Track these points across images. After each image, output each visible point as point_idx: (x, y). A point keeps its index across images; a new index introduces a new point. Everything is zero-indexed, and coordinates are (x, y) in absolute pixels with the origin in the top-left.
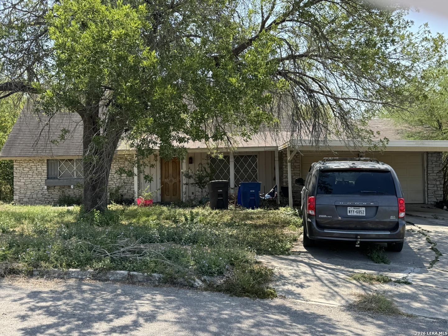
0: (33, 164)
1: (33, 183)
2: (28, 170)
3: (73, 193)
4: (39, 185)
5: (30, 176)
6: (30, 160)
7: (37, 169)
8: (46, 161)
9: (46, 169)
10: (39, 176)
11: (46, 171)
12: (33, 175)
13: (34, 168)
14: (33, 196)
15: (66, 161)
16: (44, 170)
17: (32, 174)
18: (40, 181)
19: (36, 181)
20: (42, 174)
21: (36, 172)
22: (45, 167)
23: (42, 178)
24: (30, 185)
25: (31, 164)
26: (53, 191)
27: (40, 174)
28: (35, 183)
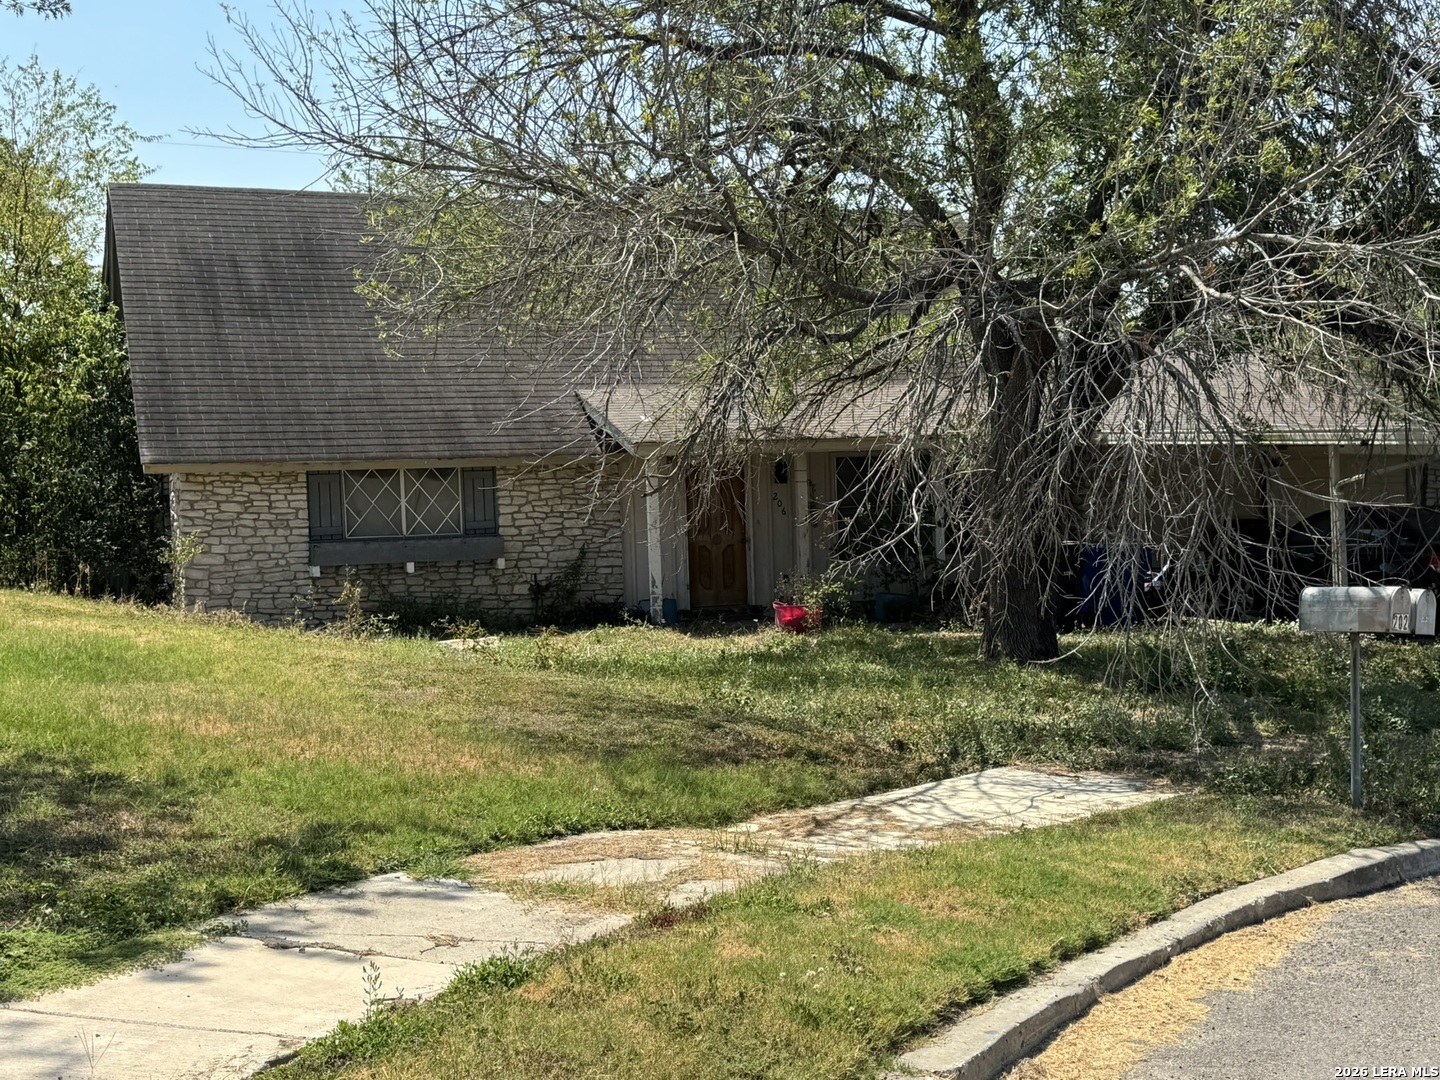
0: (256, 488)
1: (257, 557)
2: (238, 508)
3: (403, 588)
4: (282, 562)
5: (249, 532)
6: (244, 475)
7: (270, 507)
8: (302, 478)
9: (304, 505)
10: (280, 532)
11: (303, 514)
12: (255, 529)
13: (260, 503)
14: (262, 604)
15: (372, 475)
16: (298, 509)
17: (251, 523)
18: (285, 548)
19: (270, 548)
20: (292, 523)
21: (270, 517)
22: (300, 500)
23: (291, 539)
24: (247, 566)
25: (247, 488)
26: (333, 583)
27: (280, 522)
28: (264, 556)
